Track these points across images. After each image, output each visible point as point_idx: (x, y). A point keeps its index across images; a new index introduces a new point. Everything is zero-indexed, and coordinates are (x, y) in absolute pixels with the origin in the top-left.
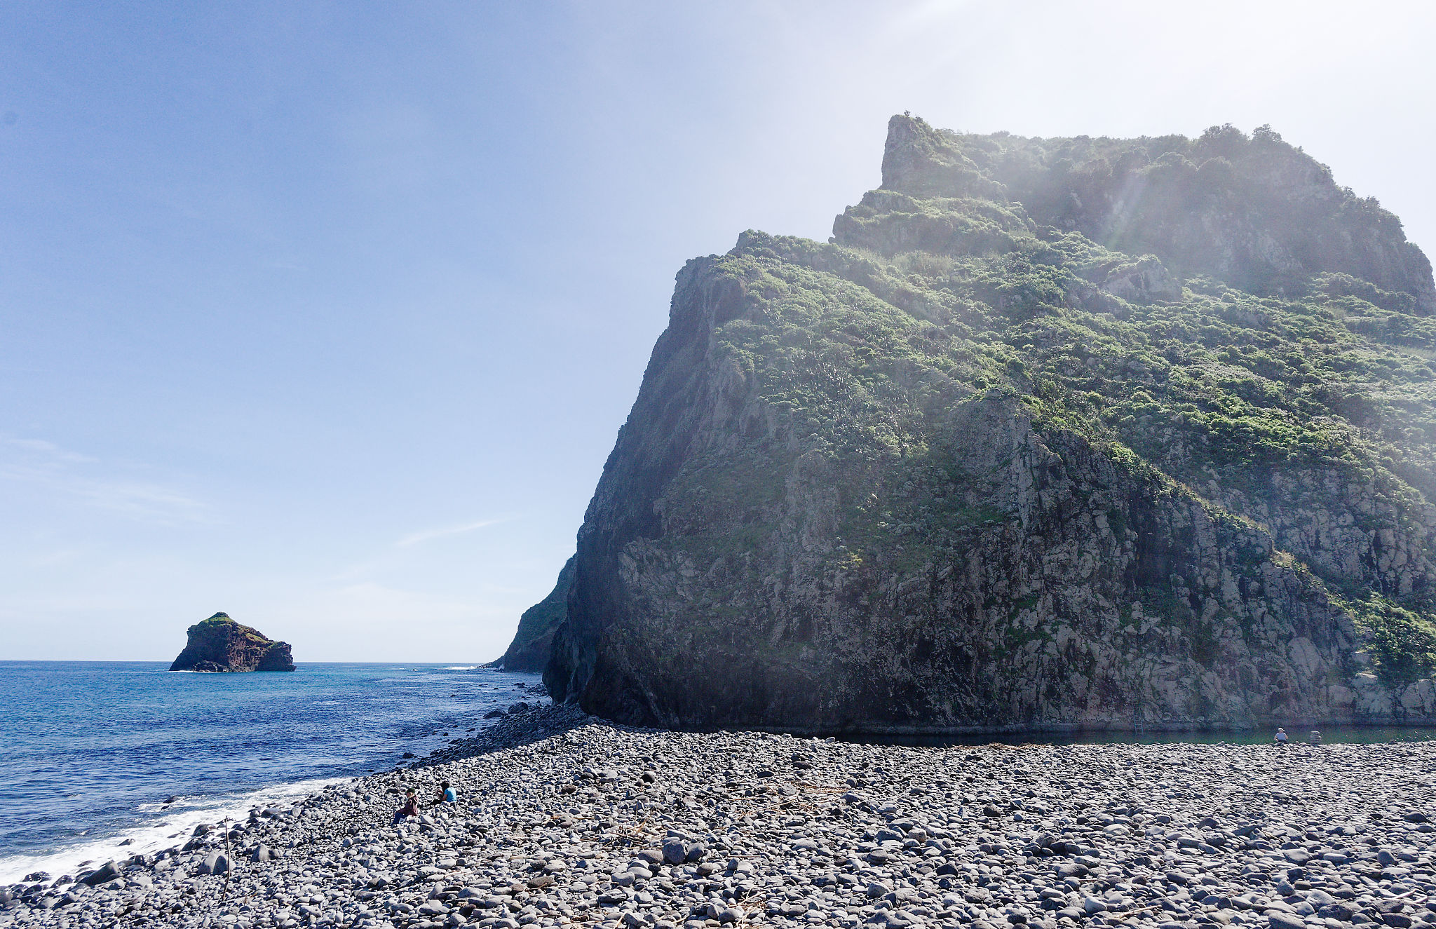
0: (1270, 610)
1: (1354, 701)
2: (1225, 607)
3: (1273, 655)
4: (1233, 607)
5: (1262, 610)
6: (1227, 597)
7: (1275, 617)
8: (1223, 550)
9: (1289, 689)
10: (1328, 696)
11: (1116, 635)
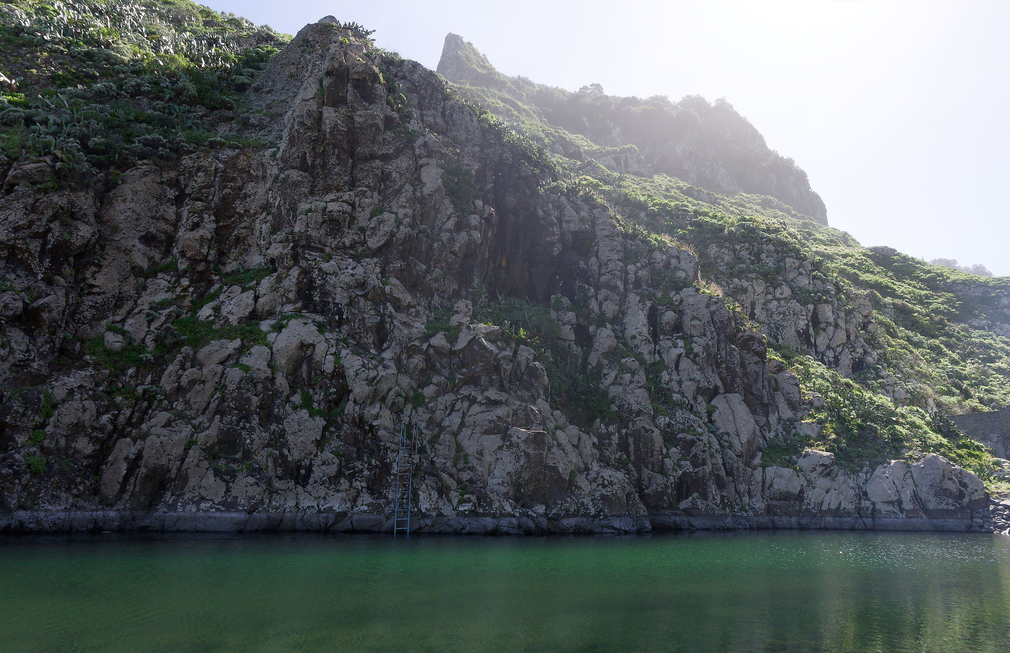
0: (689, 352)
1: (802, 492)
2: (625, 344)
3: (688, 415)
4: (637, 346)
5: (675, 352)
6: (630, 331)
7: (694, 361)
8: (631, 268)
9: (708, 469)
10: (764, 482)
11: (411, 351)
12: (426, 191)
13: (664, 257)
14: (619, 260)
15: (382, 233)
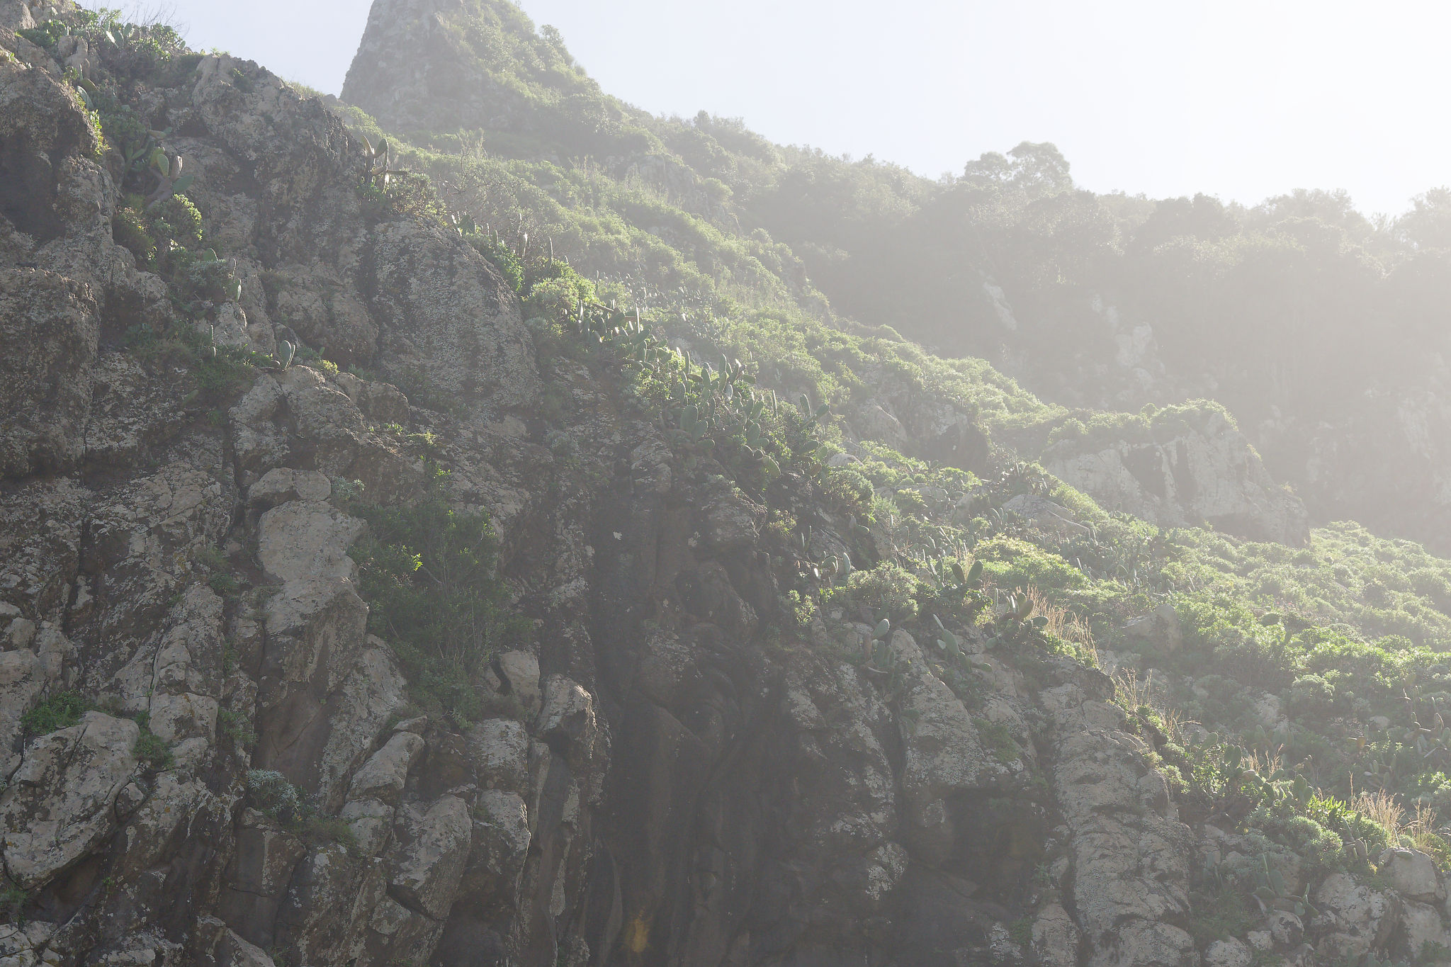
12: (281, 615)
13: (1376, 901)
14: (1170, 918)
15: (74, 805)
